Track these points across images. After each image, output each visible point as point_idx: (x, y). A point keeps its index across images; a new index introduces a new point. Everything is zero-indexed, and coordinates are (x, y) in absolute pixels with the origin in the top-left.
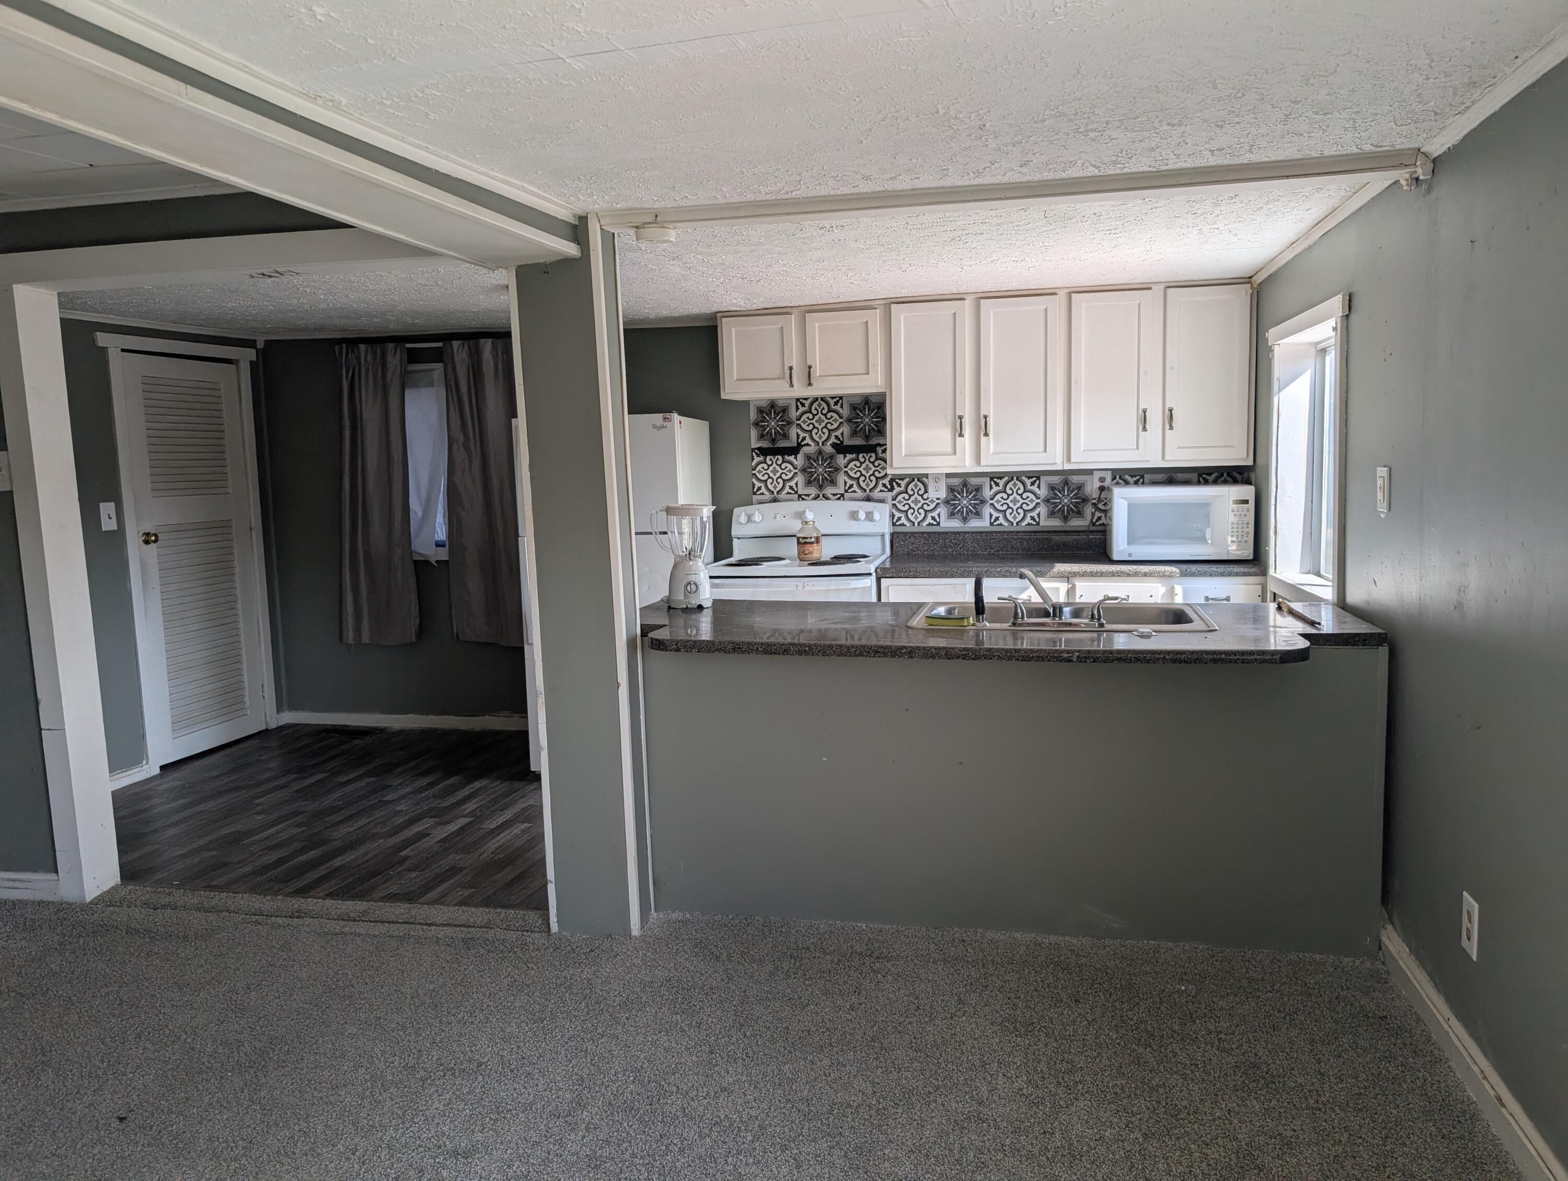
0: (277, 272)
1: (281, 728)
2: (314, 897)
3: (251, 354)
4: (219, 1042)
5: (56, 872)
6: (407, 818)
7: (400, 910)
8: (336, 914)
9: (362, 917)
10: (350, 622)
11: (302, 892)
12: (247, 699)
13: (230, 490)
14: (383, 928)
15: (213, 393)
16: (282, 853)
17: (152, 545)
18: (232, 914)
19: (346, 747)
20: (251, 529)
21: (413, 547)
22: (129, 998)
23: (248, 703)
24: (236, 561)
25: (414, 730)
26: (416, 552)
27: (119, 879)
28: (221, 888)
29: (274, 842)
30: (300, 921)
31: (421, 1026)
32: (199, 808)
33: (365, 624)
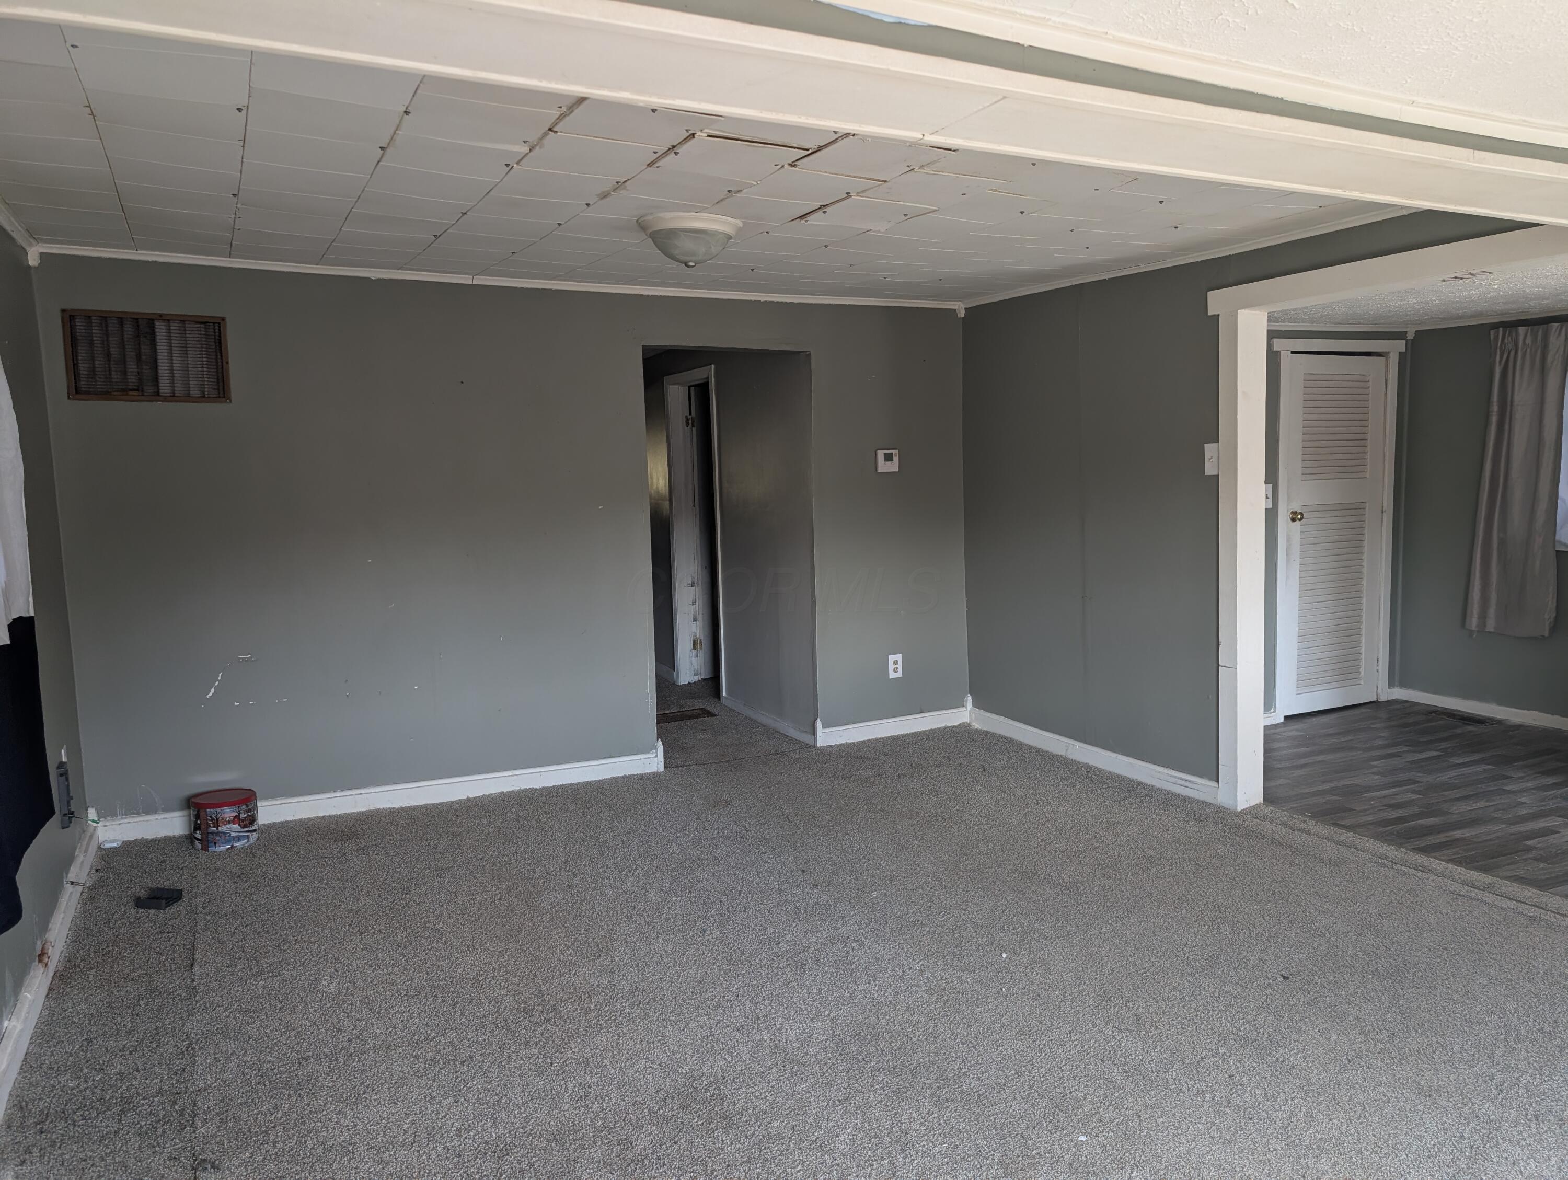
0: (1471, 274)
1: (1390, 702)
2: (1435, 858)
3: (1401, 345)
4: (1358, 949)
5: (1218, 781)
6: (1532, 811)
7: (1529, 893)
8: (1460, 878)
9: (1489, 888)
10: (1475, 609)
11: (1423, 850)
12: (1362, 670)
13: (1368, 475)
14: (1512, 904)
15: (1362, 384)
16: (1400, 813)
17: (1298, 522)
18: (1360, 852)
19: (1459, 731)
20: (1382, 512)
21: (1557, 538)
22: (1279, 891)
23: (1362, 674)
24: (1366, 542)
25: (1537, 728)
26: (1560, 542)
27: (1262, 799)
28: (1348, 828)
29: (1393, 802)
30: (1425, 875)
31: (1556, 1001)
32: (1320, 758)
33: (1492, 612)
